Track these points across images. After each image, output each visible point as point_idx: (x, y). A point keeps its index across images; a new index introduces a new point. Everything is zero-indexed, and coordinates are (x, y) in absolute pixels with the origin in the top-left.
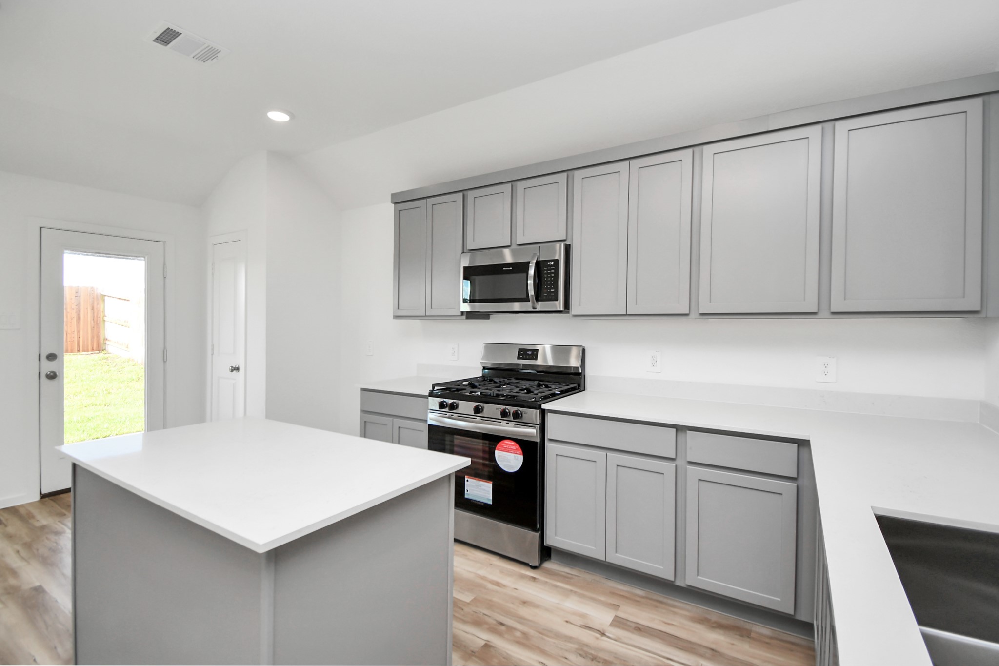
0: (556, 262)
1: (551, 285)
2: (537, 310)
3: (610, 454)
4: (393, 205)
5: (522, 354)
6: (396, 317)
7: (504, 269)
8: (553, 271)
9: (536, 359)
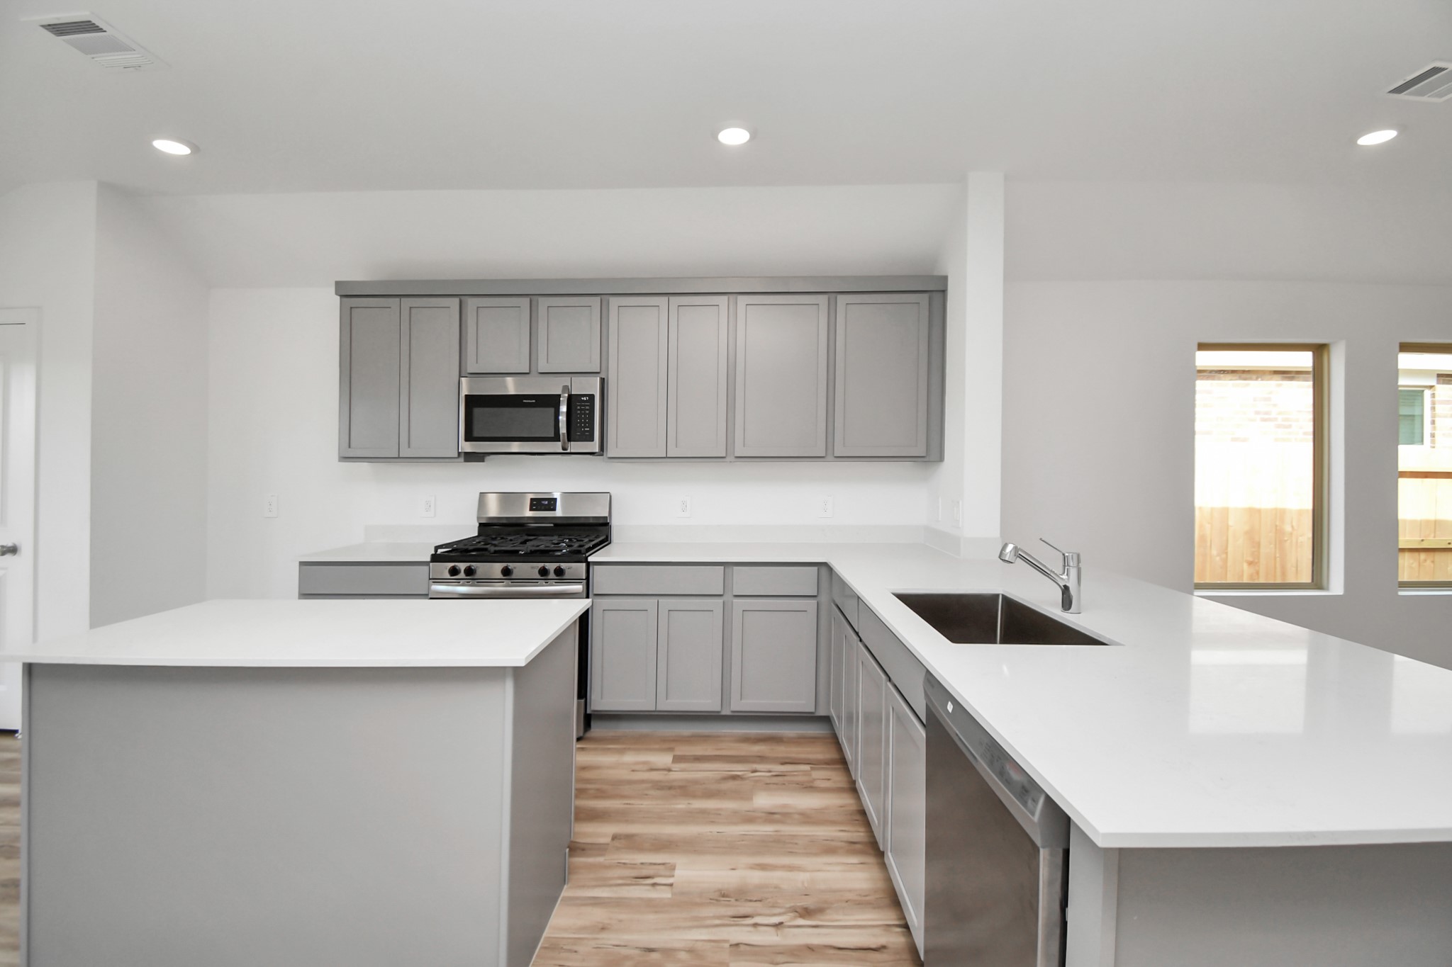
0: (592, 397)
1: (585, 423)
2: (569, 451)
3: (662, 600)
4: (339, 297)
5: (534, 505)
6: (344, 459)
7: (525, 401)
8: (587, 408)
9: (554, 509)
